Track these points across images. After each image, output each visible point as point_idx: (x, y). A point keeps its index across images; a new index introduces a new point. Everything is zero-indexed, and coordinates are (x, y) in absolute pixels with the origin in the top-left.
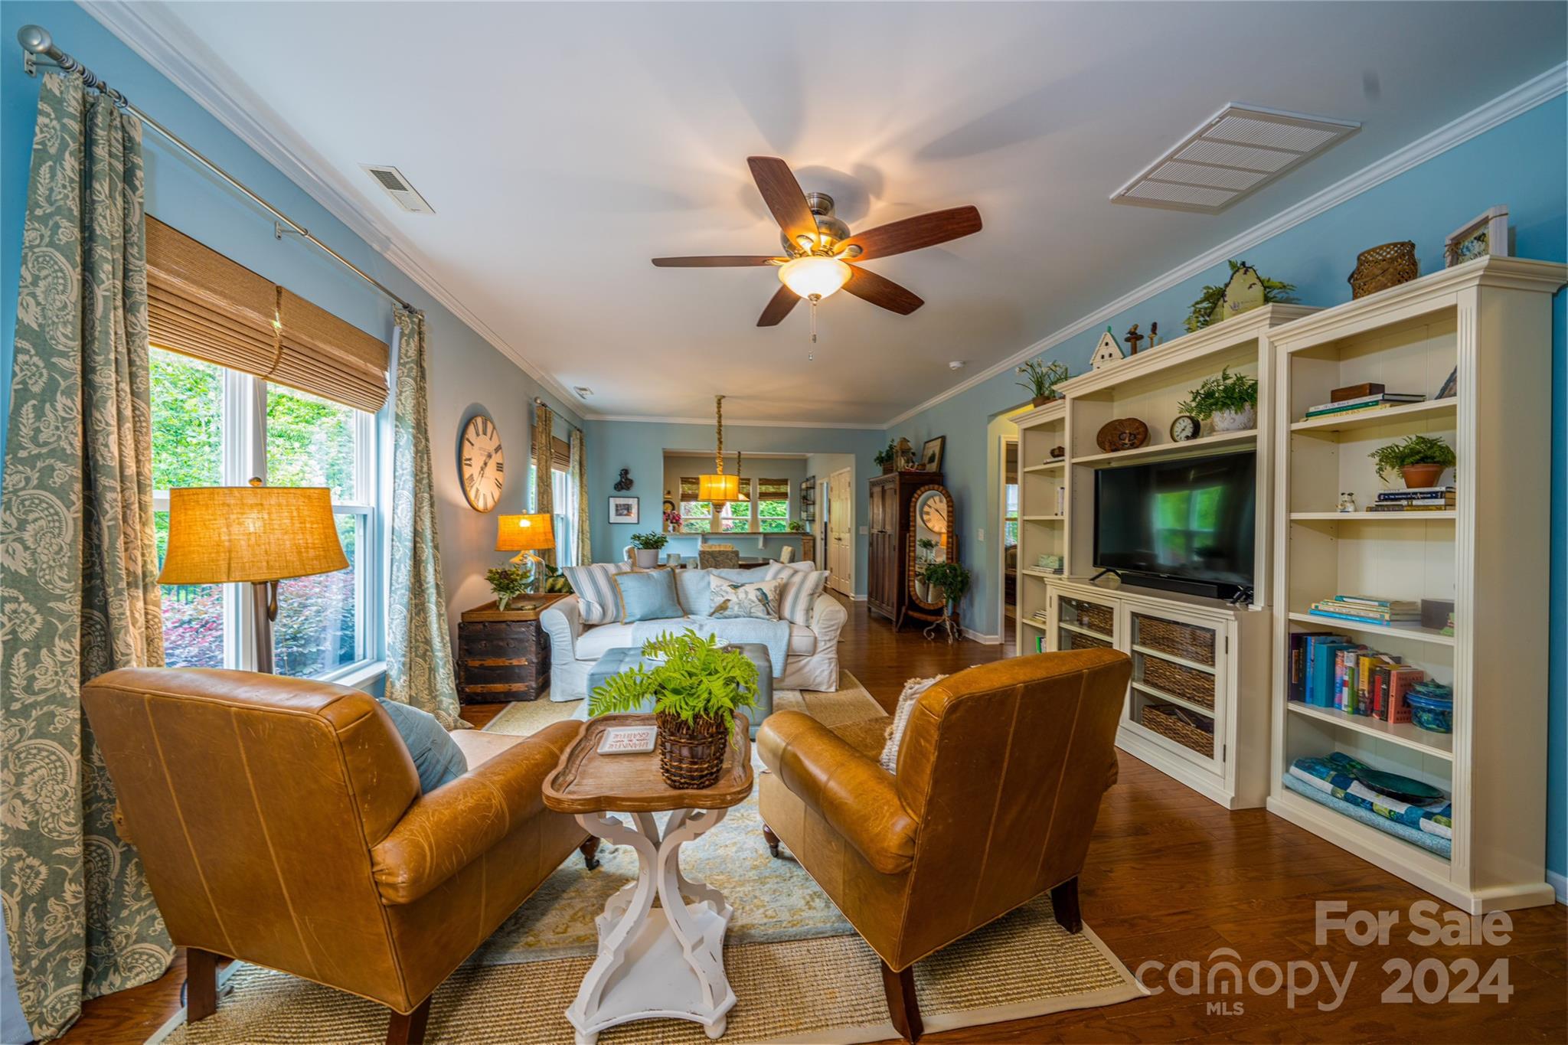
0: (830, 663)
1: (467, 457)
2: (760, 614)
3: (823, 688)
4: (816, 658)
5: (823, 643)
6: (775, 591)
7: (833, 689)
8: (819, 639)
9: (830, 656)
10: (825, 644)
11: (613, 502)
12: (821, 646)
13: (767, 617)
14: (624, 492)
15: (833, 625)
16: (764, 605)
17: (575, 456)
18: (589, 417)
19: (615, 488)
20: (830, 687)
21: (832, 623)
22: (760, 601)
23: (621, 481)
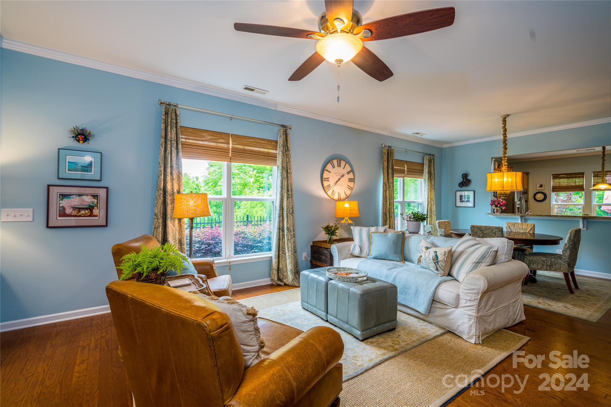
0: (470, 320)
1: (326, 177)
2: (432, 269)
3: (465, 337)
4: (458, 311)
5: (464, 301)
6: (445, 255)
7: (473, 341)
8: (461, 297)
9: (470, 313)
10: (466, 303)
11: (459, 194)
12: (462, 303)
13: (436, 272)
14: (464, 188)
15: (473, 289)
16: (435, 263)
17: (426, 170)
18: (445, 146)
19: (459, 186)
20: (471, 338)
21: (473, 287)
22: (433, 260)
23: (463, 181)
